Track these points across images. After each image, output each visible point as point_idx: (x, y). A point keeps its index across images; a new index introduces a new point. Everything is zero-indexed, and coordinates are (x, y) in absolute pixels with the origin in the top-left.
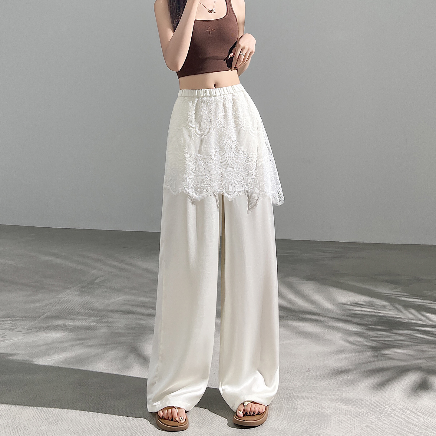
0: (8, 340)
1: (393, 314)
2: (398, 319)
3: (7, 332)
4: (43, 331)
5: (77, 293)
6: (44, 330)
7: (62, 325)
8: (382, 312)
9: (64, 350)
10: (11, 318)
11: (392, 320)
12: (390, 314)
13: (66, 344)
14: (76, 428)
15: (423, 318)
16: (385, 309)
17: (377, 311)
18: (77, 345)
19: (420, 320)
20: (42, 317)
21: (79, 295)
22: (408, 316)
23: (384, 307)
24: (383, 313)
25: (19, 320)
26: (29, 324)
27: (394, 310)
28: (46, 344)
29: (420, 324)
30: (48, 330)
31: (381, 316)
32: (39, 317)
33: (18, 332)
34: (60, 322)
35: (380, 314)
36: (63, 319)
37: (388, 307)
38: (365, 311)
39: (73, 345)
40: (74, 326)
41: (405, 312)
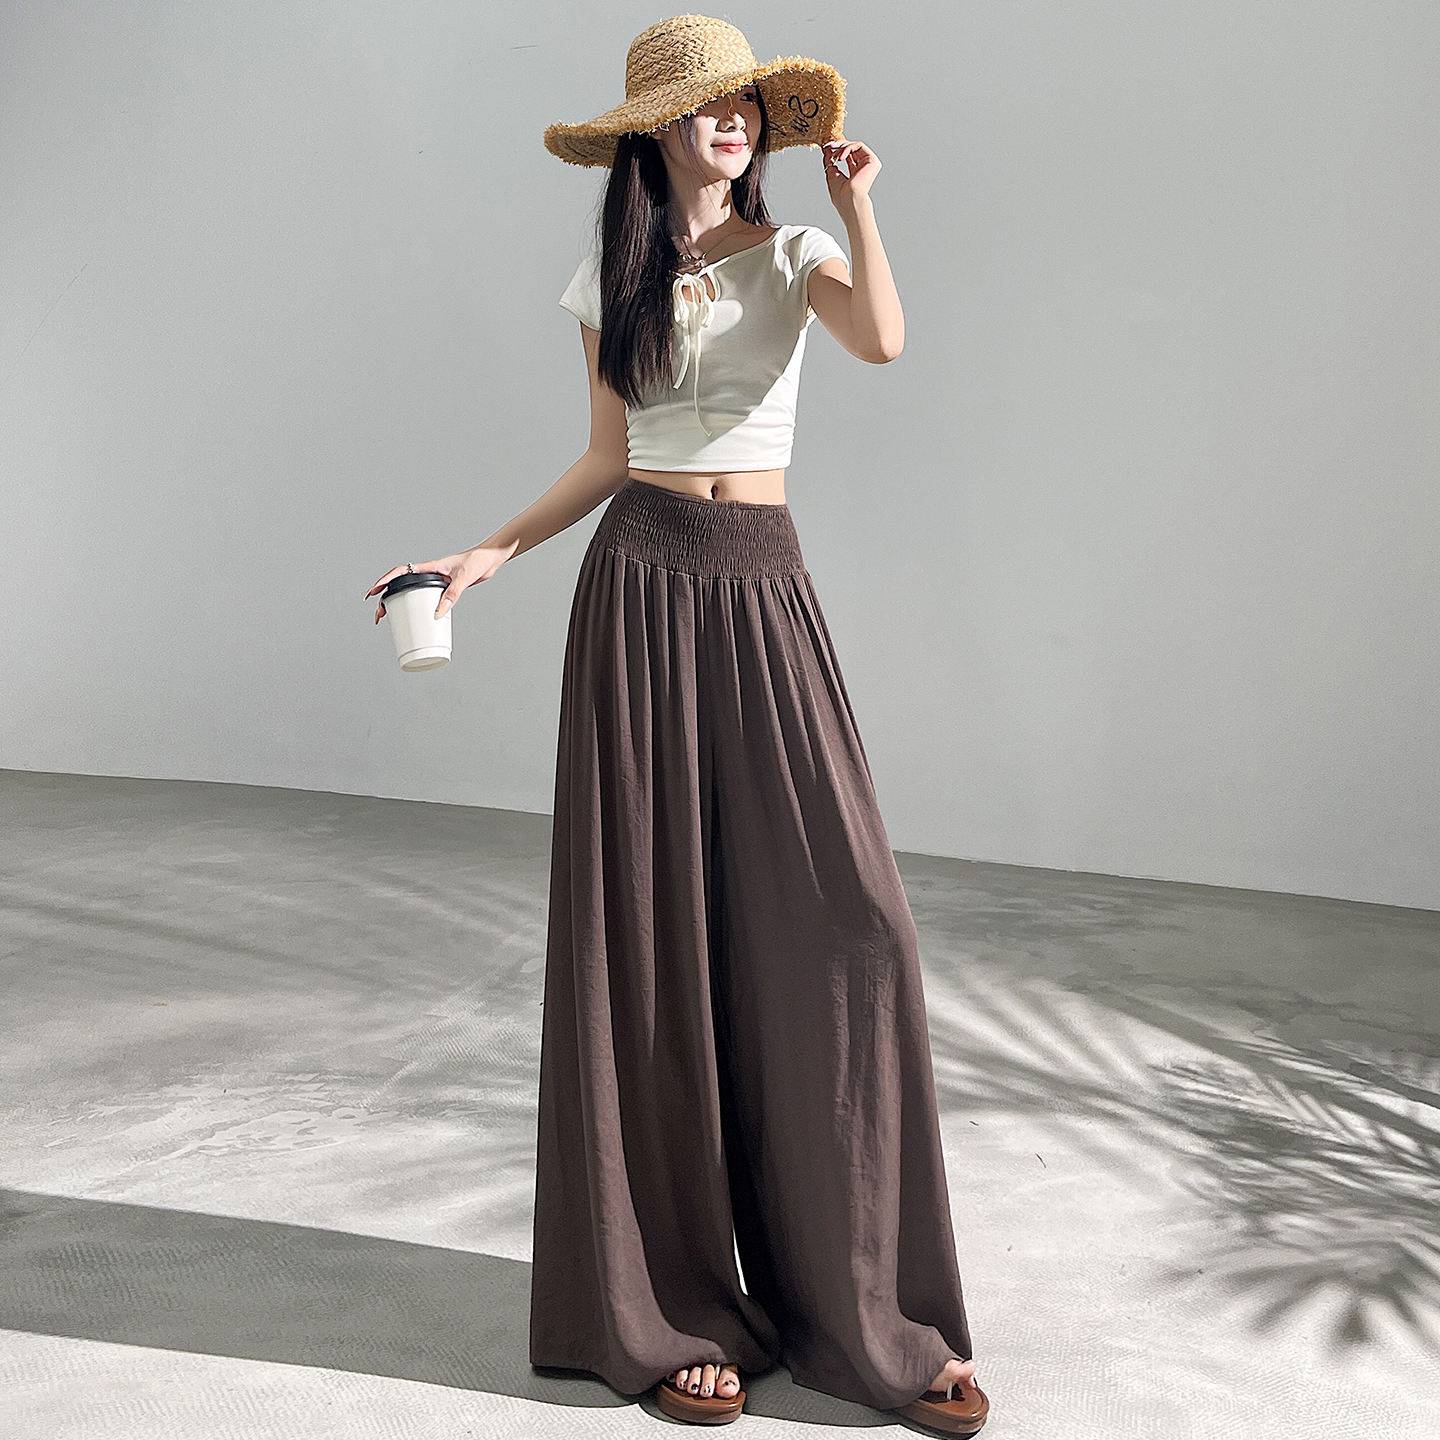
0: (325, 1141)
1: (1266, 1108)
2: (1281, 1124)
3: (315, 1117)
4: (409, 1119)
5: (479, 1005)
6: (411, 1117)
7: (455, 1102)
8: (1242, 1098)
9: (474, 1179)
10: (315, 1075)
11: (1268, 1125)
12: (1261, 1107)
13: (475, 1165)
14: (550, 1421)
15: (1333, 1123)
16: (1249, 1091)
17: (1232, 1095)
18: (506, 1166)
19: (1327, 1128)
20: (401, 1073)
21: (482, 1012)
22: (1299, 1113)
23: (1244, 1082)
24: (1246, 1103)
25: (339, 1081)
26: (372, 1095)
27: (1266, 1094)
28: (425, 1162)
29: (1328, 1141)
30: (422, 1115)
31: (1243, 1112)
32: (391, 1074)
33: (344, 1118)
34: (450, 1093)
35: (1242, 1107)
36: (455, 1083)
37: (1254, 1085)
38: (1205, 1093)
39: (494, 1168)
40: (488, 1106)
41: (1292, 1101)
